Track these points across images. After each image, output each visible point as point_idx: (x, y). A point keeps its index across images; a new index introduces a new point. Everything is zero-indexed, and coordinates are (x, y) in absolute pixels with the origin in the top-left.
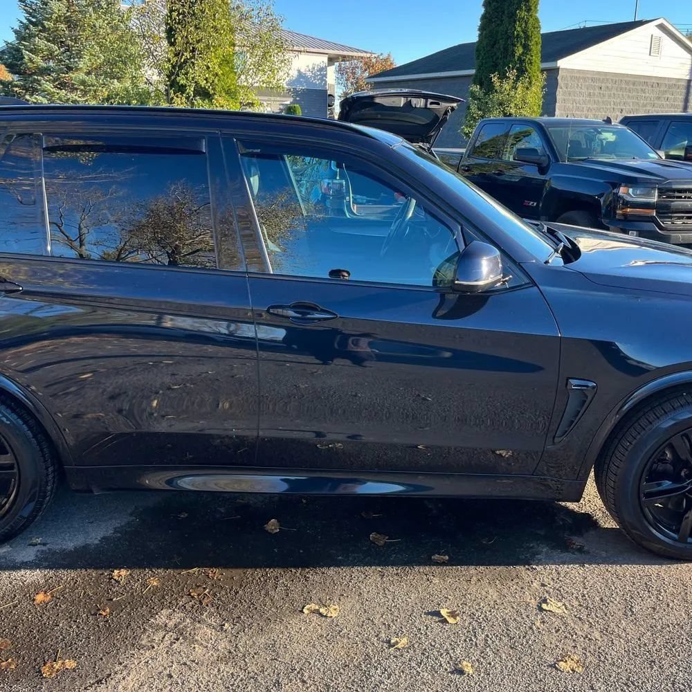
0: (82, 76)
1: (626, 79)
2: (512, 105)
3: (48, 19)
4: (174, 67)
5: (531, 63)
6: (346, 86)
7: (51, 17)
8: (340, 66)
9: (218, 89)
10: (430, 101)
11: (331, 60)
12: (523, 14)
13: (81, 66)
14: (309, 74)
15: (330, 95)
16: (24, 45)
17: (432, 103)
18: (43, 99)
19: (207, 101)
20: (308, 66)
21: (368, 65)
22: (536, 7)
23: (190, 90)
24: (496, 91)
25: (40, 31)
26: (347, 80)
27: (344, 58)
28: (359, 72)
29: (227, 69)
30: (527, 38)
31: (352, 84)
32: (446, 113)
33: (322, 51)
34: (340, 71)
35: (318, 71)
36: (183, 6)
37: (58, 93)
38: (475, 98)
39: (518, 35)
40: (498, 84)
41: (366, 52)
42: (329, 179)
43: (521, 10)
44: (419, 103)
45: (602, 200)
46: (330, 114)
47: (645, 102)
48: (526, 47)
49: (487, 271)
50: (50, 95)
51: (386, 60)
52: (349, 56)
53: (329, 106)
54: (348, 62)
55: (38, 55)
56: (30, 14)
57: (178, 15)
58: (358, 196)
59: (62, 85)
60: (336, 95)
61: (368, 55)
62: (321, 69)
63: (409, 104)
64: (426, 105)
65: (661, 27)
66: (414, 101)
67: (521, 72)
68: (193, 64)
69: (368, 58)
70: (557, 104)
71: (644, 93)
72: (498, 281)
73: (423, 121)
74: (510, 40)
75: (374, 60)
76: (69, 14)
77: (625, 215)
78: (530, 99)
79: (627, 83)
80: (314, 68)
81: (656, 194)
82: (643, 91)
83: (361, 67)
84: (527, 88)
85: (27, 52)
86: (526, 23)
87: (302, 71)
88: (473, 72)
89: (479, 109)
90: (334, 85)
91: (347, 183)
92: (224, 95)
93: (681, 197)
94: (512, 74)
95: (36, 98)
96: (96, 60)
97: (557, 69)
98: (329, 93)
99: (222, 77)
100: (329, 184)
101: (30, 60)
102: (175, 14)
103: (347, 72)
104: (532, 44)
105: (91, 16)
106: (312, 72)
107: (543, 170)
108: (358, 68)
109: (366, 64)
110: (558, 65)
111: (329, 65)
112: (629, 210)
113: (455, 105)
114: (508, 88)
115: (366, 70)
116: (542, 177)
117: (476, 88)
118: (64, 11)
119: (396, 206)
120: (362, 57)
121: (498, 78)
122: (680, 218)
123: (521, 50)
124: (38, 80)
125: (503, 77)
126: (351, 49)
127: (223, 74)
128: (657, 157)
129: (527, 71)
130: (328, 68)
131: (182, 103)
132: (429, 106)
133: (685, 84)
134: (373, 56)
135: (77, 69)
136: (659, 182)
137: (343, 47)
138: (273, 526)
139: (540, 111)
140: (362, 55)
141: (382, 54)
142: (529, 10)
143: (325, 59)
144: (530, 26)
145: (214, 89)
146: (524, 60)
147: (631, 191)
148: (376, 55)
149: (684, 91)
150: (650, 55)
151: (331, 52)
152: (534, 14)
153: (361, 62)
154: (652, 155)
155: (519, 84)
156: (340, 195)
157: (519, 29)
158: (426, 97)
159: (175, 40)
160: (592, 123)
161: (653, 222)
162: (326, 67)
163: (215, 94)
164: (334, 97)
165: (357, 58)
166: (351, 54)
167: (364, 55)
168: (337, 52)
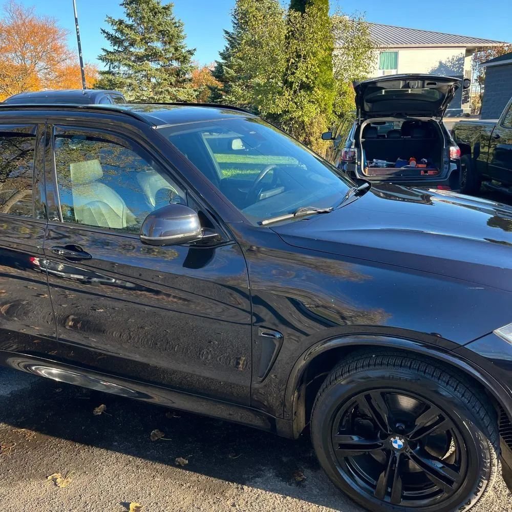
8: (476, 56)
10: (427, 82)
11: (469, 52)
14: (449, 64)
15: (466, 79)
16: (225, 63)
17: (428, 84)
20: (448, 58)
27: (480, 49)
33: (461, 45)
34: (476, 59)
35: (456, 61)
41: (500, 42)
46: (465, 94)
52: (484, 47)
53: (465, 88)
54: (483, 52)
60: (472, 79)
61: (501, 45)
62: (460, 59)
69: (501, 47)
75: (506, 49)
80: (453, 59)
83: (495, 55)
85: (225, 67)
87: (443, 62)
90: (469, 71)
98: (465, 77)
103: (482, 60)
106: (451, 62)
108: (491, 56)
111: (467, 55)
119: (404, 168)
120: (496, 47)
124: (231, 85)
126: (487, 41)
130: (465, 58)
134: (506, 45)
137: (480, 40)
140: (495, 45)
143: (464, 51)
148: (508, 45)
151: (469, 45)
153: (495, 51)
162: (464, 57)
163: (314, 87)
164: (470, 80)
165: (490, 48)
166: (486, 45)
167: (498, 45)
168: (474, 45)
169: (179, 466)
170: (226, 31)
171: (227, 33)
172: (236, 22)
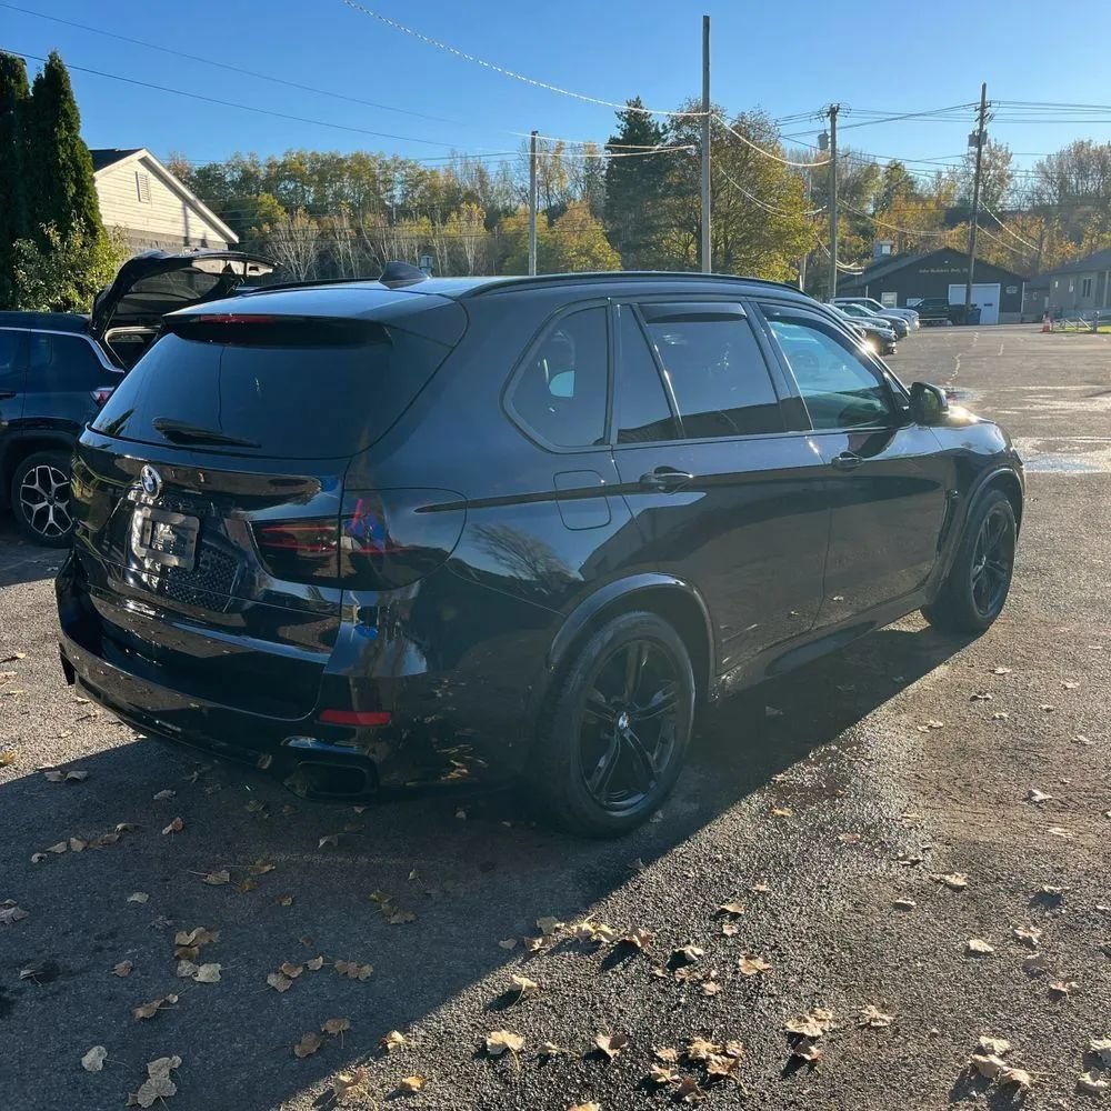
12: (64, 134)
17: (251, 269)
30: (80, 170)
39: (64, 164)
40: (57, 238)
48: (80, 185)
63: (228, 268)
64: (245, 270)
65: (144, 161)
66: (234, 265)
86: (72, 148)
114: (79, 245)
117: (26, 244)
123: (74, 189)
125: (65, 227)
132: (248, 272)
144: (78, 152)
150: (139, 200)
157: (64, 156)
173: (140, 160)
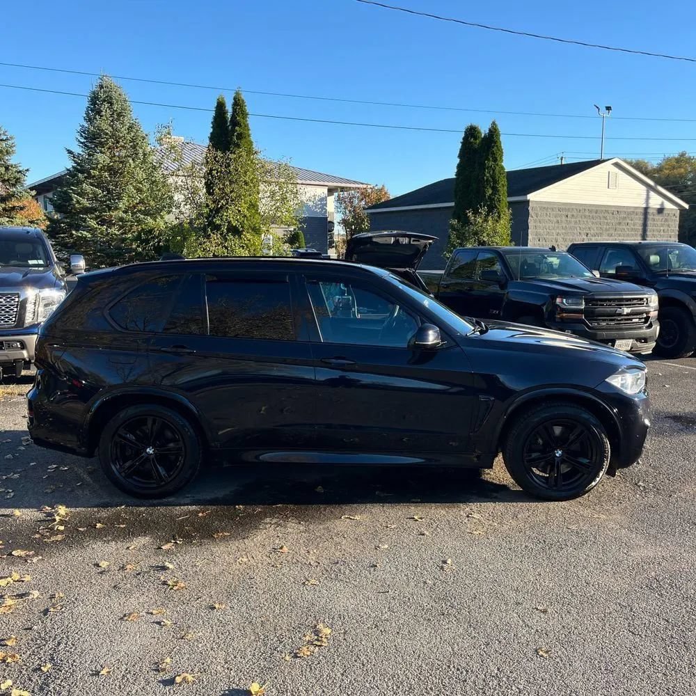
0: (121, 214)
1: (590, 208)
2: (485, 235)
3: (94, 169)
4: (211, 211)
5: (500, 201)
6: (345, 213)
7: (97, 167)
8: (339, 196)
9: (246, 227)
10: (412, 239)
11: (331, 191)
12: (491, 163)
13: (120, 206)
14: (311, 204)
15: (330, 222)
16: (72, 189)
17: (414, 241)
18: (87, 234)
19: (237, 237)
20: (310, 198)
21: (364, 195)
22: (501, 158)
23: (224, 229)
24: (471, 224)
25: (86, 177)
26: (345, 208)
27: (343, 189)
28: (356, 201)
29: (253, 211)
30: (495, 182)
31: (350, 211)
32: (425, 246)
33: (322, 183)
34: (339, 200)
35: (319, 201)
36: (221, 166)
37: (100, 229)
38: (454, 229)
39: (487, 179)
40: (473, 218)
41: (362, 184)
42: (339, 295)
43: (489, 160)
44: (405, 241)
45: (544, 308)
46: (330, 238)
47: (608, 227)
48: (495, 189)
49: (432, 337)
50: (92, 230)
51: (381, 190)
52: (347, 187)
53: (330, 231)
54: (345, 193)
55: (84, 198)
56: (78, 164)
57: (217, 173)
58: (361, 308)
59: (103, 222)
60: (335, 222)
61: (365, 186)
62: (322, 199)
63: (397, 242)
64: (410, 241)
65: (616, 165)
66: (401, 239)
67: (491, 208)
68: (227, 208)
69: (364, 189)
70: (529, 230)
71: (606, 219)
72: (439, 343)
73: (409, 253)
74: (481, 184)
75: (370, 191)
76: (112, 164)
77: (562, 318)
78: (499, 229)
79: (590, 211)
80: (315, 199)
81: (584, 303)
82: (605, 218)
83: (358, 197)
84: (497, 221)
86: (494, 171)
88: (453, 204)
89: (458, 238)
90: (333, 213)
91: (353, 299)
92: (250, 231)
93: (603, 305)
94: (483, 211)
95: (81, 233)
96: (133, 201)
97: (528, 202)
98: (329, 219)
99: (249, 218)
100: (339, 299)
101: (78, 202)
102: (214, 172)
103: (345, 202)
104: (499, 186)
105: (130, 165)
106: (313, 202)
107: (503, 287)
108: (355, 198)
109: (362, 194)
110: (528, 199)
111: (329, 195)
112: (564, 315)
113: (431, 241)
114: (481, 221)
115: (362, 199)
116: (502, 292)
117: (454, 222)
118: (108, 161)
120: (359, 188)
121: (473, 214)
122: (604, 320)
123: (490, 192)
124: (83, 218)
125: (476, 212)
126: (348, 181)
127: (250, 216)
128: (591, 275)
129: (496, 207)
130: (328, 198)
131: (218, 239)
132: (412, 242)
133: (642, 211)
134: (369, 186)
135: (116, 208)
136: (585, 294)
137: (341, 180)
138: (320, 489)
139: (509, 238)
140: (359, 186)
141: (376, 185)
142: (495, 160)
143: (325, 190)
144: (497, 172)
145: (242, 227)
146: (494, 199)
147: (564, 300)
148: (371, 186)
149: (642, 217)
150: (608, 187)
151: (330, 184)
152: (499, 163)
153: (358, 192)
154: (588, 274)
155: (490, 218)
156: (347, 307)
157: (488, 175)
158: (409, 236)
159: (213, 190)
160: (540, 250)
161: (583, 323)
162: (326, 197)
163: (243, 231)
164: (333, 223)
165: (354, 189)
166: (348, 185)
167: (361, 186)
168: (335, 184)
169: (413, 502)
170: (68, 150)
171: (70, 152)
172: (83, 140)
173: (613, 164)
